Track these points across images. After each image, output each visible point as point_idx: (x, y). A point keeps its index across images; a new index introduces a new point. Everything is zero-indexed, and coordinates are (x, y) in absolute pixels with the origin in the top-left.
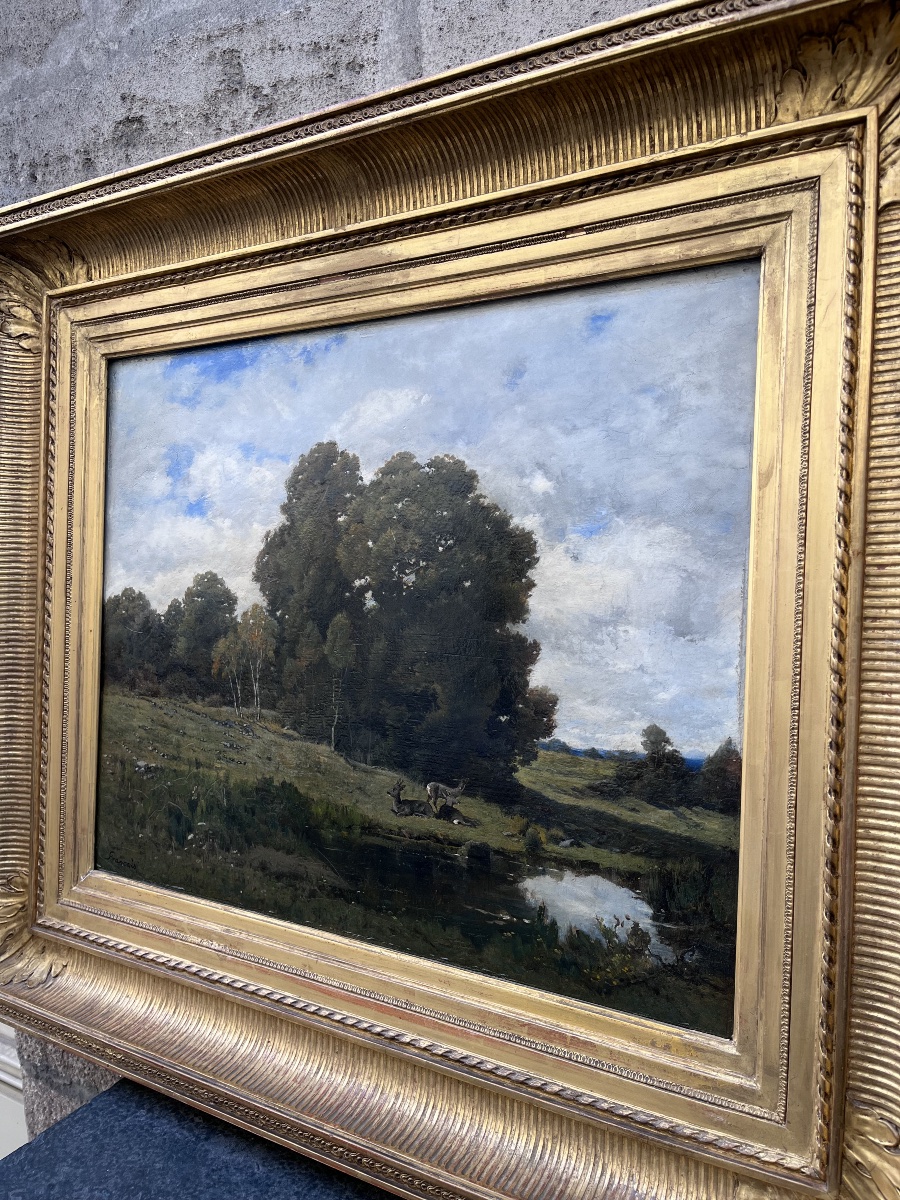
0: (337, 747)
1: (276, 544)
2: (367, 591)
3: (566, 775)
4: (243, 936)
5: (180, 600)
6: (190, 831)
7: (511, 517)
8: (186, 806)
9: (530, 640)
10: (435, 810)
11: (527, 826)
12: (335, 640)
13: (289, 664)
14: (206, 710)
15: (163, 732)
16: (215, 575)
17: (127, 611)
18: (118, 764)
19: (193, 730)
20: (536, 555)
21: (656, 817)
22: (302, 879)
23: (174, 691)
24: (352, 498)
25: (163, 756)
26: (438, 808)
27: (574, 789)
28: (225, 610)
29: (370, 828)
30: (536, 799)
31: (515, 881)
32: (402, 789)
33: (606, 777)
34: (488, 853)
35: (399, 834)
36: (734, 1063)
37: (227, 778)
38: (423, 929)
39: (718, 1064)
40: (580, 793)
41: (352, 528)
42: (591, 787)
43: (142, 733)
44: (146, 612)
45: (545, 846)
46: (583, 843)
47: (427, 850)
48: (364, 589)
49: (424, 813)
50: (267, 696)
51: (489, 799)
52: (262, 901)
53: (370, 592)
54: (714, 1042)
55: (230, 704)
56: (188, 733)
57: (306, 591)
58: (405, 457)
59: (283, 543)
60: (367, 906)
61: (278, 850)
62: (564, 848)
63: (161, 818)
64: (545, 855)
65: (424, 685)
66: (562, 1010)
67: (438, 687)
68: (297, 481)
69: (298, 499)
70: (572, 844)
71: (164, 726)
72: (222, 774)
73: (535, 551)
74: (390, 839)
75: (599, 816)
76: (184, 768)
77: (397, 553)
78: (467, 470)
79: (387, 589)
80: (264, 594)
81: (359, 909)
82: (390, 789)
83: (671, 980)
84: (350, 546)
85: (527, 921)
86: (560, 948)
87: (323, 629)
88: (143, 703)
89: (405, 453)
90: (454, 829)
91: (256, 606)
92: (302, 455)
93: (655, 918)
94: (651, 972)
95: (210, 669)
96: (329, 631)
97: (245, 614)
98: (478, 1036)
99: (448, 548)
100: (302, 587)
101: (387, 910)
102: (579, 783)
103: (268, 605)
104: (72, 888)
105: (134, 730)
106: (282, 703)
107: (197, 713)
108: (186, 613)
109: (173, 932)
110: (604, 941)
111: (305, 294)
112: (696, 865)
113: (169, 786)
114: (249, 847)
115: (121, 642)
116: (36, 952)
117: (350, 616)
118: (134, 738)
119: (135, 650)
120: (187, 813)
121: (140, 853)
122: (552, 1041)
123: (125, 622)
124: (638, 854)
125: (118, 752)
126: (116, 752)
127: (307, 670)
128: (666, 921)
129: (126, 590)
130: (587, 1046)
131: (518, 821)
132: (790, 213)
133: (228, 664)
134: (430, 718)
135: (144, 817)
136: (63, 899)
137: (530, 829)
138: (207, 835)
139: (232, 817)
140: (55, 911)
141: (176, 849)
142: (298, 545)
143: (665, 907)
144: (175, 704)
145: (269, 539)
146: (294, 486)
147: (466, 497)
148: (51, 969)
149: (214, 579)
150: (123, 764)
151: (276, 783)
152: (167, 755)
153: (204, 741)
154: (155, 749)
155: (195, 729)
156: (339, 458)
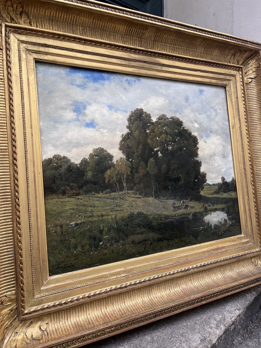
0: (155, 198)
1: (126, 138)
2: (159, 152)
3: (210, 191)
4: (132, 267)
5: (87, 158)
6: (101, 241)
7: (192, 133)
8: (98, 233)
9: (199, 161)
10: (183, 207)
11: (204, 204)
12: (151, 167)
13: (136, 175)
14: (104, 195)
16: (103, 148)
17: (57, 164)
18: (58, 227)
20: (198, 142)
21: (225, 195)
22: (147, 240)
23: (87, 192)
24: (150, 125)
25: (85, 217)
26: (184, 206)
27: (212, 193)
28: (108, 160)
29: (167, 217)
30: (205, 197)
32: (174, 204)
33: (216, 189)
35: (175, 216)
36: (244, 238)
37: (116, 217)
38: (183, 240)
39: (242, 239)
40: (213, 194)
41: (152, 134)
42: (214, 192)
43: (72, 211)
44: (69, 164)
45: (208, 208)
46: (214, 205)
47: (182, 218)
48: (157, 151)
49: (181, 209)
50: (129, 186)
51: (195, 201)
52: (133, 254)
54: (240, 236)
55: (115, 191)
56: (96, 205)
57: (139, 152)
58: (164, 116)
59: (129, 138)
60: (168, 240)
61: (138, 234)
62: (212, 207)
63: (85, 241)
64: (208, 210)
65: (177, 175)
66: (217, 243)
67: (181, 175)
68: (132, 119)
69: (132, 124)
70: (212, 206)
71: (84, 206)
72: (113, 216)
73: (197, 141)
74: (173, 218)
75: (216, 198)
76: (95, 219)
77: (166, 141)
78: (180, 120)
79: (164, 151)
80: (124, 154)
81: (166, 242)
82: (172, 205)
83: (231, 227)
84: (152, 139)
85: (206, 227)
86: (213, 230)
87: (146, 163)
88: (70, 199)
89: (164, 115)
90: (189, 210)
91: (121, 158)
92: (132, 111)
93: (227, 216)
95: (105, 181)
96: (148, 164)
97: (117, 161)
99: (179, 140)
100: (138, 151)
101: (174, 239)
102: (212, 192)
103: (126, 157)
104: (40, 289)
105: (67, 211)
106: (135, 188)
107: (100, 198)
108: (91, 163)
109: (103, 280)
110: (220, 225)
111: (131, 63)
112: (232, 203)
113: (89, 228)
114: (127, 238)
115: (55, 177)
116: (27, 327)
117: (154, 159)
118: (67, 214)
119: (64, 179)
120: (98, 235)
121: (76, 259)
122: (218, 250)
123: (56, 168)
124: (223, 204)
125: (58, 222)
126: (56, 223)
127: (143, 176)
128: (229, 216)
129: (55, 156)
130: (224, 247)
131: (202, 204)
132: (231, 80)
133: (112, 178)
134: (179, 183)
135: (76, 244)
136: (37, 296)
137: (205, 205)
138: (109, 240)
139: (119, 230)
140: (33, 303)
141: (94, 251)
142: (134, 139)
143: (229, 213)
144: (89, 197)
145: (123, 137)
146: (130, 121)
147: (181, 127)
148: (40, 328)
149: (102, 150)
150: (61, 226)
151: (135, 213)
152: (86, 216)
153: (104, 207)
154: (80, 216)
155: (100, 203)
156: (144, 114)
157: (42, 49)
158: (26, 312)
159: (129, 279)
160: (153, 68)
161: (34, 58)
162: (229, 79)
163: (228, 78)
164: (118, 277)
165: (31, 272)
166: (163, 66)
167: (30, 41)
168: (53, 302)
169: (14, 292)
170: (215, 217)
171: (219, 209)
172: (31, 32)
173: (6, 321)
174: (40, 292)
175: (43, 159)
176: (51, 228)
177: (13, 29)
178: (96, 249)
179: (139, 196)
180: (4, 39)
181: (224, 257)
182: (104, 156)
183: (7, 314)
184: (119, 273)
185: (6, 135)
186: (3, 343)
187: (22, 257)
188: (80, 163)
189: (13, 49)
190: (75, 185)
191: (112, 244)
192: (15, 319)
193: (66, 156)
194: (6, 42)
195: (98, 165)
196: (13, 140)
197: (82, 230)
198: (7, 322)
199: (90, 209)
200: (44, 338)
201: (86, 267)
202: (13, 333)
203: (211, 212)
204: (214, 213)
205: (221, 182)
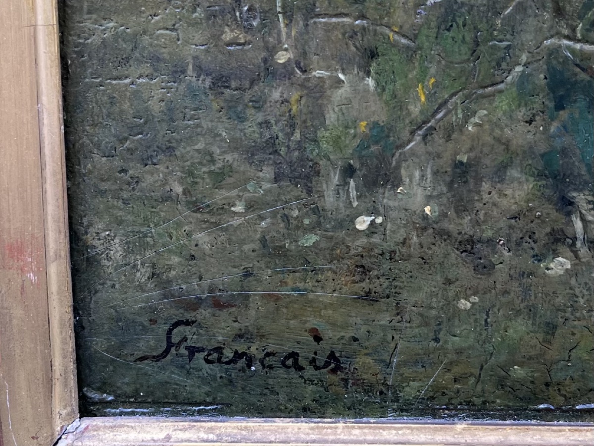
121: (369, 298)
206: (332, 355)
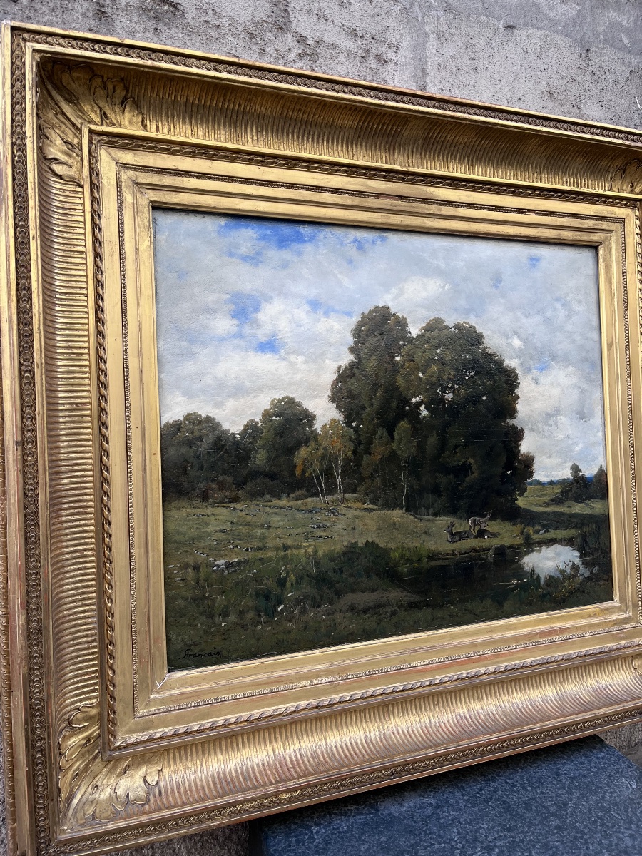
0: (407, 510)
1: (345, 375)
2: (421, 405)
3: (540, 497)
4: (347, 663)
5: (257, 420)
6: (280, 603)
7: (504, 360)
8: (275, 585)
9: (519, 428)
10: (474, 533)
11: (524, 528)
12: (400, 440)
13: (366, 459)
14: (292, 503)
15: (245, 530)
16: (293, 399)
17: (192, 433)
18: (190, 570)
19: (279, 521)
20: (518, 381)
21: (578, 508)
22: (385, 606)
23: (253, 495)
24: (405, 345)
25: (247, 549)
26: (476, 531)
27: (545, 503)
28: (304, 426)
29: (433, 556)
30: (528, 512)
31: (519, 560)
32: (453, 525)
33: (557, 493)
34: (504, 550)
35: (453, 554)
36: (619, 609)
37: (315, 552)
38: (470, 607)
39: (614, 612)
40: (547, 504)
41: (407, 364)
42: (552, 500)
43: (220, 535)
44: (217, 433)
45: (532, 537)
46: (550, 530)
47: (470, 558)
48: (418, 405)
49: (468, 537)
50: (348, 484)
51: (503, 520)
52: (352, 634)
53: (423, 406)
54: (609, 604)
55: (316, 495)
56: (273, 525)
57: (375, 407)
58: (438, 321)
59: (354, 375)
60: (434, 607)
61: (363, 592)
62: (542, 535)
63: (248, 602)
64: (532, 541)
65: (463, 460)
66: (551, 618)
67: (471, 460)
68: (362, 331)
69: (363, 344)
70: (545, 532)
71: (246, 525)
72: (310, 550)
73: (517, 379)
74: (447, 559)
75: (555, 513)
76: (271, 554)
77: (439, 380)
78: (478, 332)
79: (435, 404)
80: (340, 411)
81: (429, 610)
82: (445, 528)
83: (589, 583)
84: (405, 376)
86: (542, 588)
87: (391, 432)
88: (218, 510)
89: (440, 319)
90: (487, 541)
91: (333, 421)
92: (363, 313)
93: (581, 557)
94: (581, 584)
95: (294, 471)
96: (395, 434)
97: (324, 427)
98: (518, 651)
100: (372, 405)
102: (546, 499)
103: (345, 419)
104: (149, 698)
105: (209, 535)
106: (362, 487)
107: (282, 508)
108: (264, 430)
109: (282, 687)
110: (561, 577)
111: (368, 202)
112: (594, 526)
113: (255, 573)
114: (339, 598)
115: (186, 461)
116: (117, 776)
117: (410, 422)
118: (210, 542)
119: (205, 466)
120: (276, 590)
121: (225, 639)
122: (551, 636)
123: (190, 443)
124: (572, 528)
125: (190, 559)
126: (186, 560)
127: (381, 462)
128: (585, 557)
129: (189, 415)
130: (567, 630)
131: (520, 527)
132: (613, 230)
133: (311, 465)
134: (468, 479)
135: (226, 607)
136: (141, 712)
137: (525, 530)
138: (298, 602)
139: (321, 580)
140: (133, 727)
141: (265, 623)
142: (366, 376)
143: (584, 550)
144: (258, 505)
145: (341, 372)
146: (358, 334)
147: (479, 348)
148: (145, 780)
149: (291, 402)
150: (196, 568)
151: (360, 544)
152: (251, 548)
153: (290, 529)
154: (237, 546)
155: (281, 521)
156: (392, 318)
157: (168, 180)
158: (117, 745)
159: (338, 688)
160: (417, 210)
161: (151, 202)
162: (607, 228)
163: (604, 225)
164: (316, 682)
165: (130, 661)
166: (443, 205)
167: (142, 164)
168: (175, 726)
169: (94, 701)
170: (549, 559)
171: (561, 540)
172: (144, 144)
173: (76, 761)
174: (148, 705)
175: (164, 422)
176: (175, 572)
177: (106, 139)
178: (270, 619)
179: (371, 506)
180: (86, 163)
181: (566, 653)
182: (295, 415)
183: (80, 746)
184: (317, 675)
185: (86, 372)
186: (69, 805)
187: (113, 630)
188: (242, 432)
189: (106, 185)
190: (229, 479)
191: (304, 611)
192: (95, 758)
193: (211, 415)
194: (91, 170)
195: (281, 436)
196: (102, 383)
197: (240, 577)
198: (78, 763)
199: (258, 532)
200: (152, 801)
201: (247, 658)
202: (90, 787)
203: (540, 547)
204: (549, 549)
205: (571, 477)
206: (218, 652)
